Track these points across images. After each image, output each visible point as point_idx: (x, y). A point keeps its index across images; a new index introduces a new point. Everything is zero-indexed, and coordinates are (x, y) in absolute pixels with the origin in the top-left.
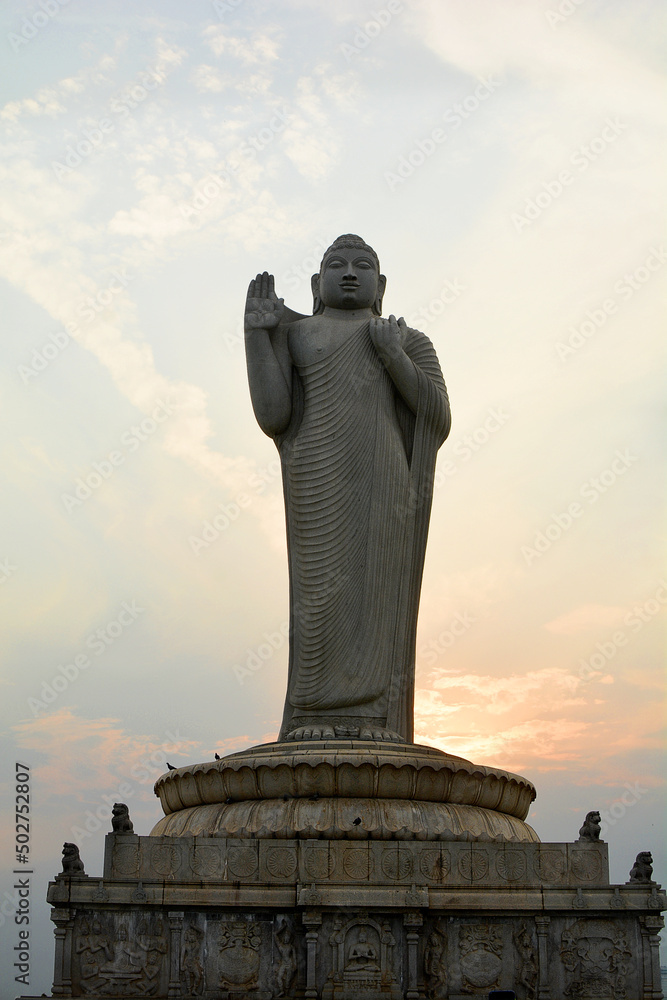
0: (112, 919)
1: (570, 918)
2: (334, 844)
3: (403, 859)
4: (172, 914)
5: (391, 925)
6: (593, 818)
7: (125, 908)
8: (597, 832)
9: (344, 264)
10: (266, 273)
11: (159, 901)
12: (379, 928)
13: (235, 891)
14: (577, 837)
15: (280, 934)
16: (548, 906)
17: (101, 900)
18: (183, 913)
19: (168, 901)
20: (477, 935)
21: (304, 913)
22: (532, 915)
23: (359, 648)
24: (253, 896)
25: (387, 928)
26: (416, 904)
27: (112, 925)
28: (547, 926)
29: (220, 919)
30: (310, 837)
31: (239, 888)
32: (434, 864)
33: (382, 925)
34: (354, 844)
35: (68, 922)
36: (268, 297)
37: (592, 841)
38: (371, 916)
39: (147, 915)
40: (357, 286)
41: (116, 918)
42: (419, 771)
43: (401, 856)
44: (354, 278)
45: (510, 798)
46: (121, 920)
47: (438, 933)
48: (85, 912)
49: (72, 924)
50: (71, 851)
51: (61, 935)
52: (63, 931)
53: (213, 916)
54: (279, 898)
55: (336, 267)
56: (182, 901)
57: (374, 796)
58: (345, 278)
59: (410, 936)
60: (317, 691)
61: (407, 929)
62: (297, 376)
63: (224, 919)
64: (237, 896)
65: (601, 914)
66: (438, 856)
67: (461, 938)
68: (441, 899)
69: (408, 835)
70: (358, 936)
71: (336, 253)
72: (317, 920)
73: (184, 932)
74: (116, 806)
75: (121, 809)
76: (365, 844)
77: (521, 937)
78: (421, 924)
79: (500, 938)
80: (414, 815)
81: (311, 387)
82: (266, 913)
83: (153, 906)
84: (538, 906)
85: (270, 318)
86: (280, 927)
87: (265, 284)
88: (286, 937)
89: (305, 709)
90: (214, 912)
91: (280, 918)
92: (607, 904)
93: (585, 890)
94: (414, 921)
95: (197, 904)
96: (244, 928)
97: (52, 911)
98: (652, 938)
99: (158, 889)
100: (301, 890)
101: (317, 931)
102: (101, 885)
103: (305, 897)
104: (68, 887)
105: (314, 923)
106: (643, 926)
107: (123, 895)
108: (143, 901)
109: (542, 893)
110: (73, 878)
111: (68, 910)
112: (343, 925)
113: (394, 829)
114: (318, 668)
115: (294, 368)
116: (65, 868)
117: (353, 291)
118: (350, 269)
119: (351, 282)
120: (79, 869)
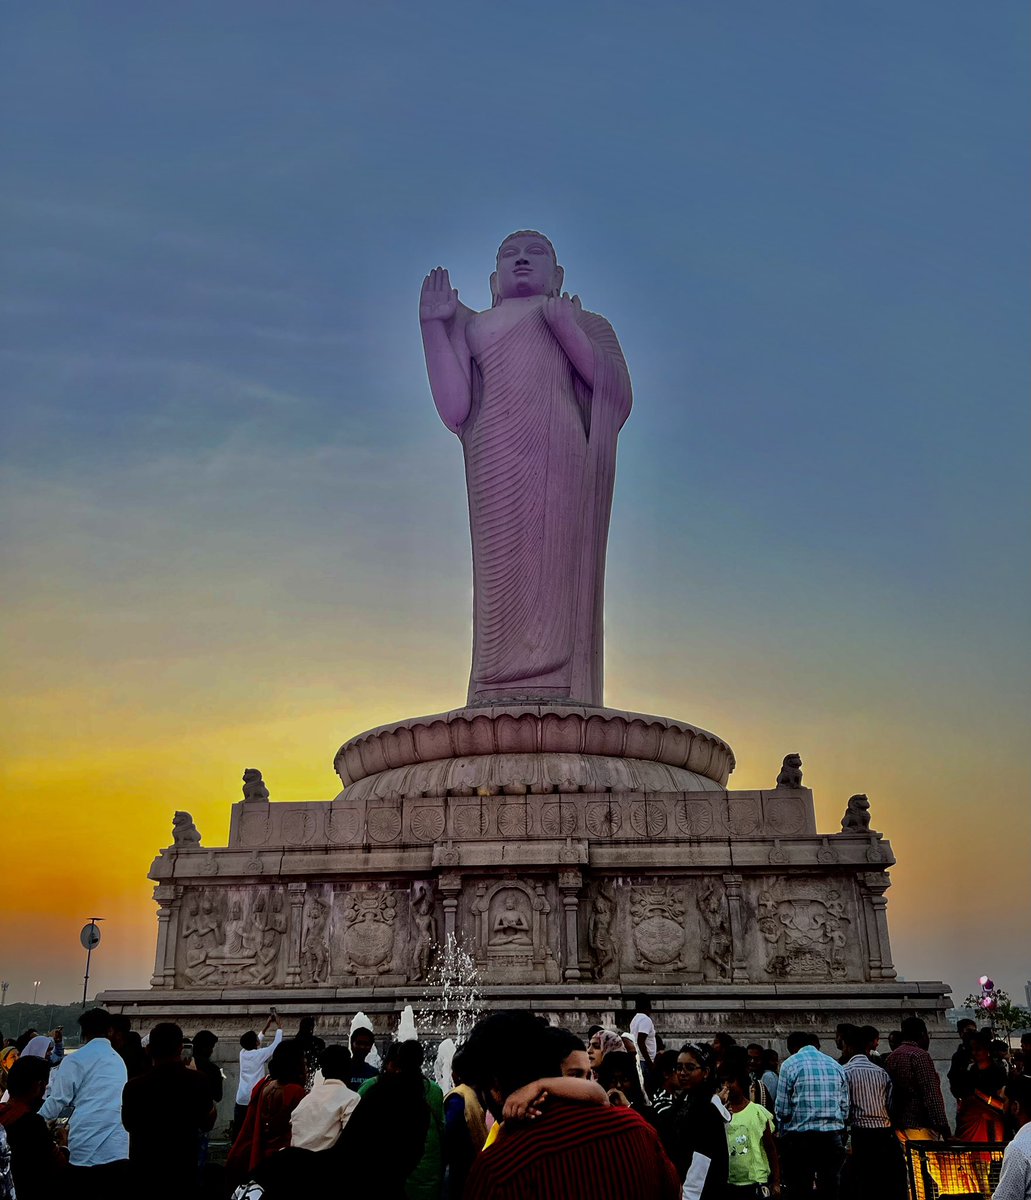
0: (226, 895)
1: (768, 877)
2: (487, 800)
3: (566, 813)
4: (293, 886)
5: (545, 886)
6: (792, 763)
7: (238, 881)
8: (798, 777)
9: (517, 252)
10: (440, 269)
11: (275, 871)
12: (529, 891)
13: (364, 855)
14: (774, 785)
15: (418, 903)
16: (738, 861)
17: (209, 873)
18: (305, 884)
19: (285, 871)
20: (651, 899)
21: (440, 877)
22: (720, 872)
23: (539, 619)
24: (384, 860)
25: (540, 890)
26: (571, 859)
27: (224, 902)
28: (738, 886)
29: (349, 888)
30: (463, 795)
31: (369, 852)
32: (603, 819)
33: (534, 888)
34: (510, 799)
35: (173, 900)
36: (442, 289)
37: (793, 787)
38: (521, 878)
39: (264, 890)
40: (531, 270)
41: (230, 894)
42: (587, 721)
43: (564, 811)
44: (526, 262)
45: (699, 755)
46: (233, 896)
47: (604, 897)
48: (194, 888)
49: (178, 903)
50: (183, 821)
51: (165, 916)
52: (168, 912)
53: (341, 886)
54: (416, 860)
55: (509, 255)
56: (301, 870)
57: (538, 750)
58: (518, 263)
59: (567, 900)
60: (497, 663)
61: (563, 892)
62: (475, 366)
63: (354, 888)
64: (366, 861)
65: (807, 871)
66: (606, 810)
67: (633, 903)
68: (605, 856)
69: (574, 787)
70: (505, 902)
71: (509, 244)
72: (456, 884)
73: (307, 907)
74: (247, 771)
75: (252, 775)
76: (522, 800)
77: (707, 899)
78: (580, 885)
79: (681, 902)
80: (582, 768)
81: (487, 370)
82: (401, 879)
83: (271, 877)
84: (724, 861)
85: (445, 310)
86: (418, 894)
87: (438, 278)
88: (424, 907)
89: (487, 683)
90: (343, 881)
91: (418, 885)
92: (813, 858)
93: (785, 841)
94: (571, 881)
95: (319, 872)
96: (376, 899)
97: (155, 888)
98: (875, 899)
99: (275, 858)
100: (437, 849)
101: (456, 898)
102: (210, 856)
103: (440, 856)
104: (173, 860)
105: (452, 888)
106: (862, 884)
107: (235, 866)
108: (257, 872)
109: (730, 845)
110: (182, 850)
111: (173, 887)
112: (487, 889)
113: (558, 782)
114: (498, 641)
115: (472, 360)
116: (177, 839)
117: (525, 274)
118: (522, 256)
119: (523, 266)
120: (191, 840)
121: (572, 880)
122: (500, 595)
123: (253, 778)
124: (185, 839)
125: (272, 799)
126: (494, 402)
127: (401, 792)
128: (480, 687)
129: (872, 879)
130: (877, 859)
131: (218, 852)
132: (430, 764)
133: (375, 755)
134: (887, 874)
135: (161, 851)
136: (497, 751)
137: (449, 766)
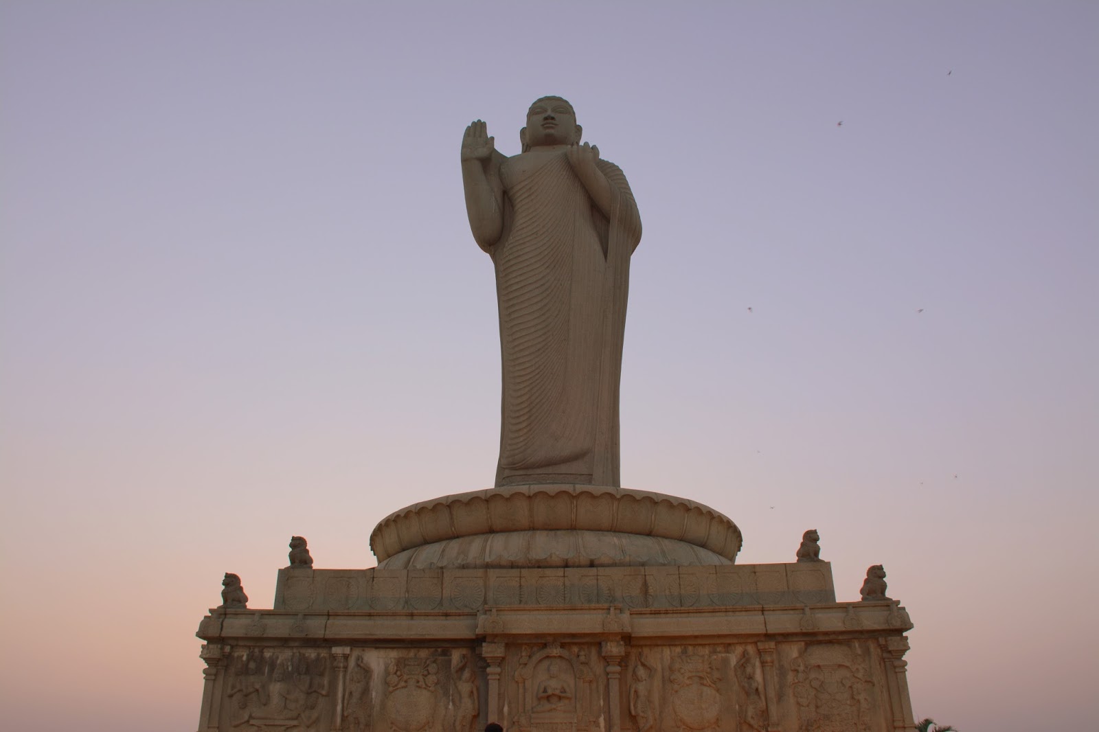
1: (797, 642)
2: (524, 572)
3: (602, 585)
4: (336, 650)
6: (811, 538)
7: (283, 643)
8: (816, 551)
9: (546, 110)
10: (479, 121)
11: (320, 634)
12: (572, 658)
13: (407, 622)
14: (795, 557)
15: (460, 670)
16: (772, 629)
17: (256, 633)
18: (348, 648)
19: (329, 634)
20: (689, 667)
21: (484, 644)
22: (753, 640)
23: (564, 412)
25: (583, 658)
26: (615, 628)
28: (772, 653)
30: (501, 567)
31: (412, 619)
32: (638, 591)
33: (578, 656)
34: (548, 572)
35: (220, 659)
36: (480, 137)
37: (812, 561)
38: (564, 646)
39: (308, 652)
40: (556, 125)
41: (277, 654)
42: (619, 500)
43: (601, 583)
44: (553, 118)
46: (279, 658)
47: (643, 665)
48: (240, 648)
49: (224, 662)
50: (232, 583)
51: (211, 674)
52: (214, 670)
54: (457, 628)
55: (538, 113)
56: (345, 634)
57: (573, 528)
58: (546, 119)
59: (610, 668)
60: (524, 451)
61: (606, 660)
62: (507, 198)
66: (641, 582)
67: (673, 671)
68: (647, 626)
69: (608, 561)
70: (548, 670)
71: (538, 104)
72: (500, 652)
73: (350, 671)
74: (294, 539)
75: (298, 542)
76: (560, 572)
77: (742, 666)
78: (622, 653)
79: (717, 669)
80: (615, 545)
82: (442, 646)
83: (315, 639)
84: (760, 629)
85: (482, 152)
86: (460, 663)
87: (478, 128)
88: (467, 675)
90: (386, 647)
91: (460, 653)
92: (840, 624)
93: (813, 609)
95: (363, 637)
96: (418, 665)
97: (203, 647)
98: (897, 663)
99: (321, 621)
100: (481, 618)
101: (499, 665)
102: (256, 617)
103: (483, 624)
104: (221, 620)
105: (496, 655)
106: (884, 649)
107: (280, 628)
108: (303, 635)
109: (763, 614)
110: (229, 610)
111: (219, 646)
112: (530, 657)
113: (593, 557)
114: (525, 430)
115: (505, 193)
116: (225, 600)
117: (552, 128)
118: (549, 113)
119: (550, 121)
120: (240, 601)
121: (614, 649)
122: (527, 389)
123: (298, 545)
124: (233, 600)
125: (315, 566)
126: (524, 225)
127: (440, 565)
128: (507, 472)
129: (893, 643)
130: (897, 624)
131: (264, 614)
132: (467, 539)
133: (414, 530)
134: (906, 638)
135: (211, 611)
136: (533, 528)
137: (486, 541)
